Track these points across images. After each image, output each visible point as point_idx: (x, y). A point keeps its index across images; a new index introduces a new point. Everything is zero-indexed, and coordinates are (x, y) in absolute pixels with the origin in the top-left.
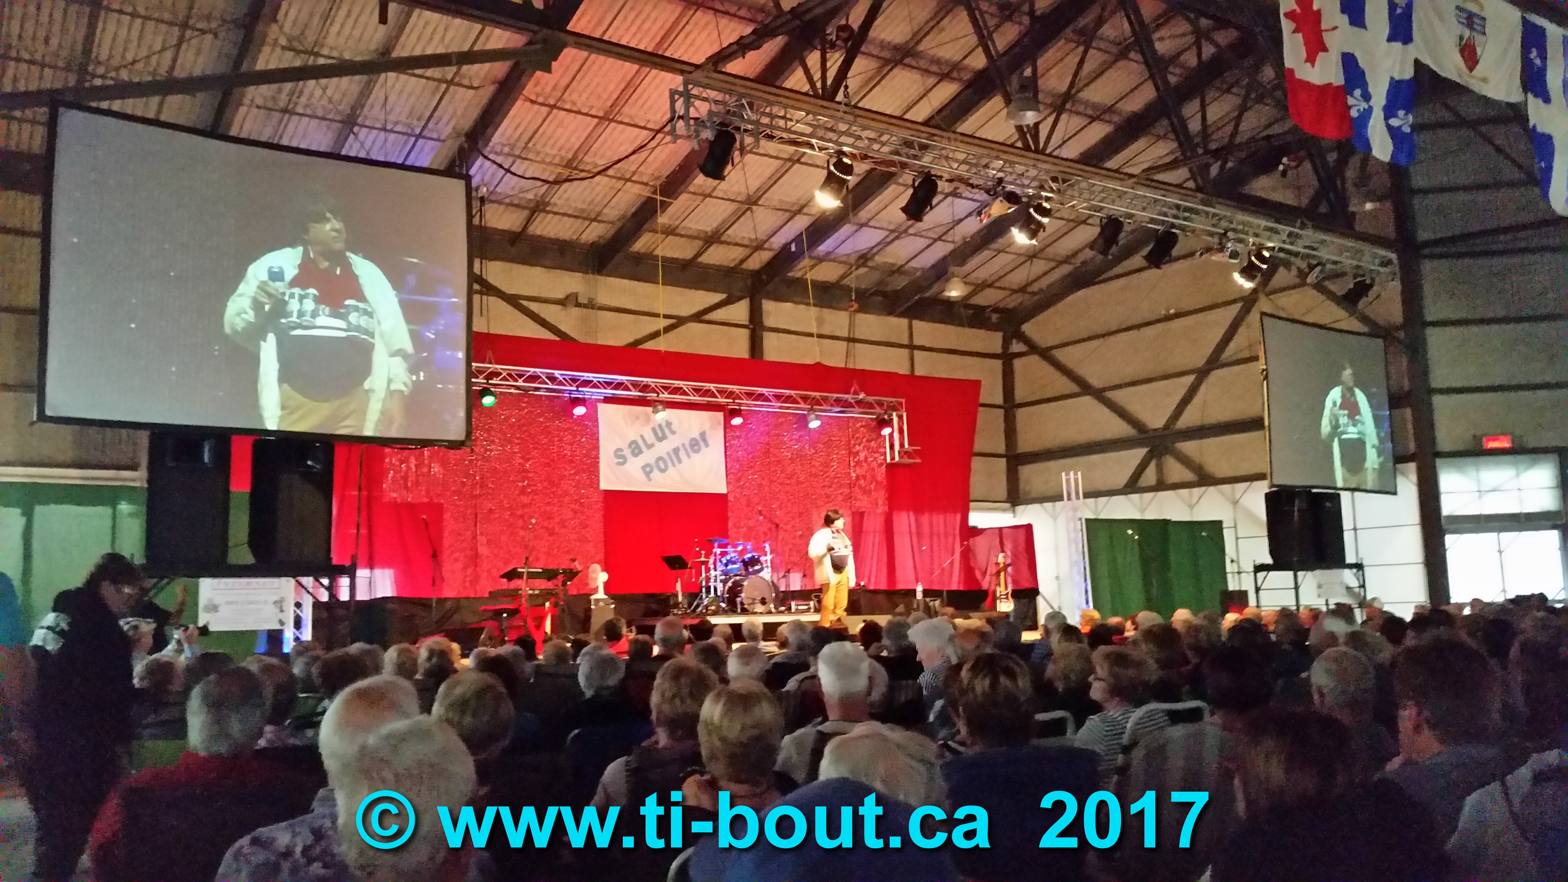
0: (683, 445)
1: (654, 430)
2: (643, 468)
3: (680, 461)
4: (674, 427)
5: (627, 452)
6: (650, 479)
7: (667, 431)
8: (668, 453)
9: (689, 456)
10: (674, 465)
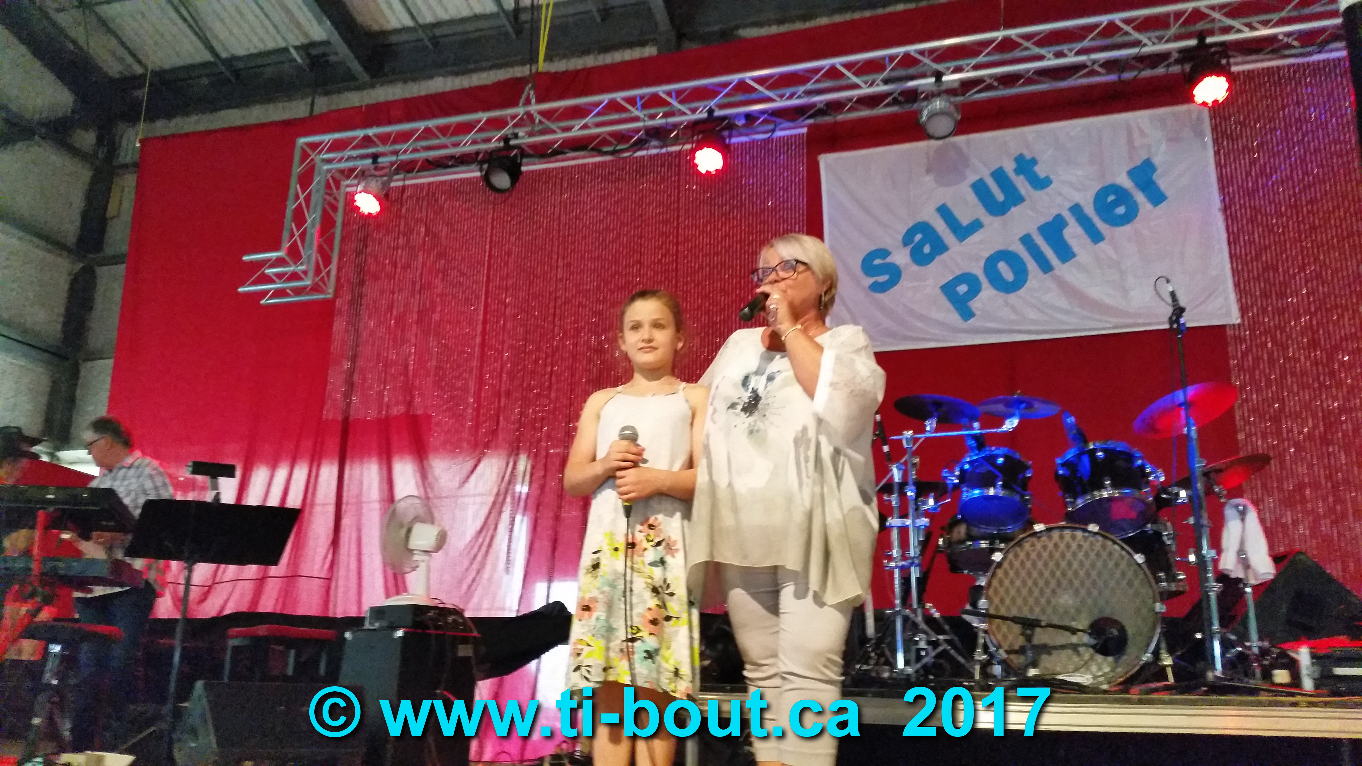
0: (1076, 210)
1: (980, 188)
2: (948, 289)
3: (1066, 254)
4: (1041, 170)
5: (901, 257)
6: (967, 314)
7: (1021, 183)
8: (1027, 240)
9: (1096, 237)
10: (1046, 267)
